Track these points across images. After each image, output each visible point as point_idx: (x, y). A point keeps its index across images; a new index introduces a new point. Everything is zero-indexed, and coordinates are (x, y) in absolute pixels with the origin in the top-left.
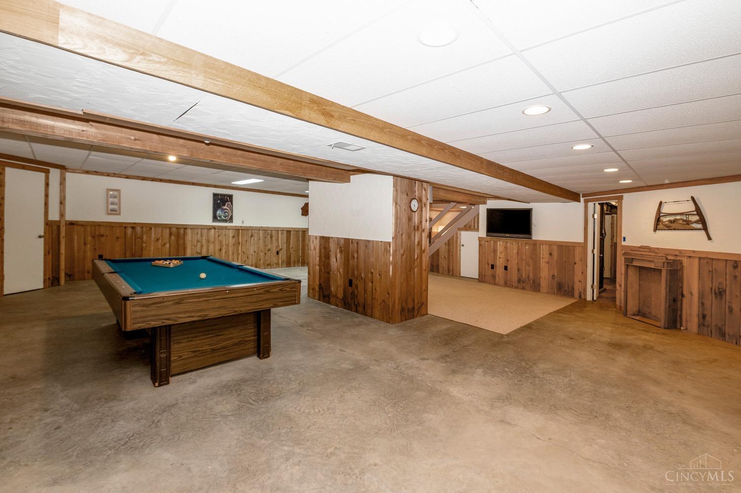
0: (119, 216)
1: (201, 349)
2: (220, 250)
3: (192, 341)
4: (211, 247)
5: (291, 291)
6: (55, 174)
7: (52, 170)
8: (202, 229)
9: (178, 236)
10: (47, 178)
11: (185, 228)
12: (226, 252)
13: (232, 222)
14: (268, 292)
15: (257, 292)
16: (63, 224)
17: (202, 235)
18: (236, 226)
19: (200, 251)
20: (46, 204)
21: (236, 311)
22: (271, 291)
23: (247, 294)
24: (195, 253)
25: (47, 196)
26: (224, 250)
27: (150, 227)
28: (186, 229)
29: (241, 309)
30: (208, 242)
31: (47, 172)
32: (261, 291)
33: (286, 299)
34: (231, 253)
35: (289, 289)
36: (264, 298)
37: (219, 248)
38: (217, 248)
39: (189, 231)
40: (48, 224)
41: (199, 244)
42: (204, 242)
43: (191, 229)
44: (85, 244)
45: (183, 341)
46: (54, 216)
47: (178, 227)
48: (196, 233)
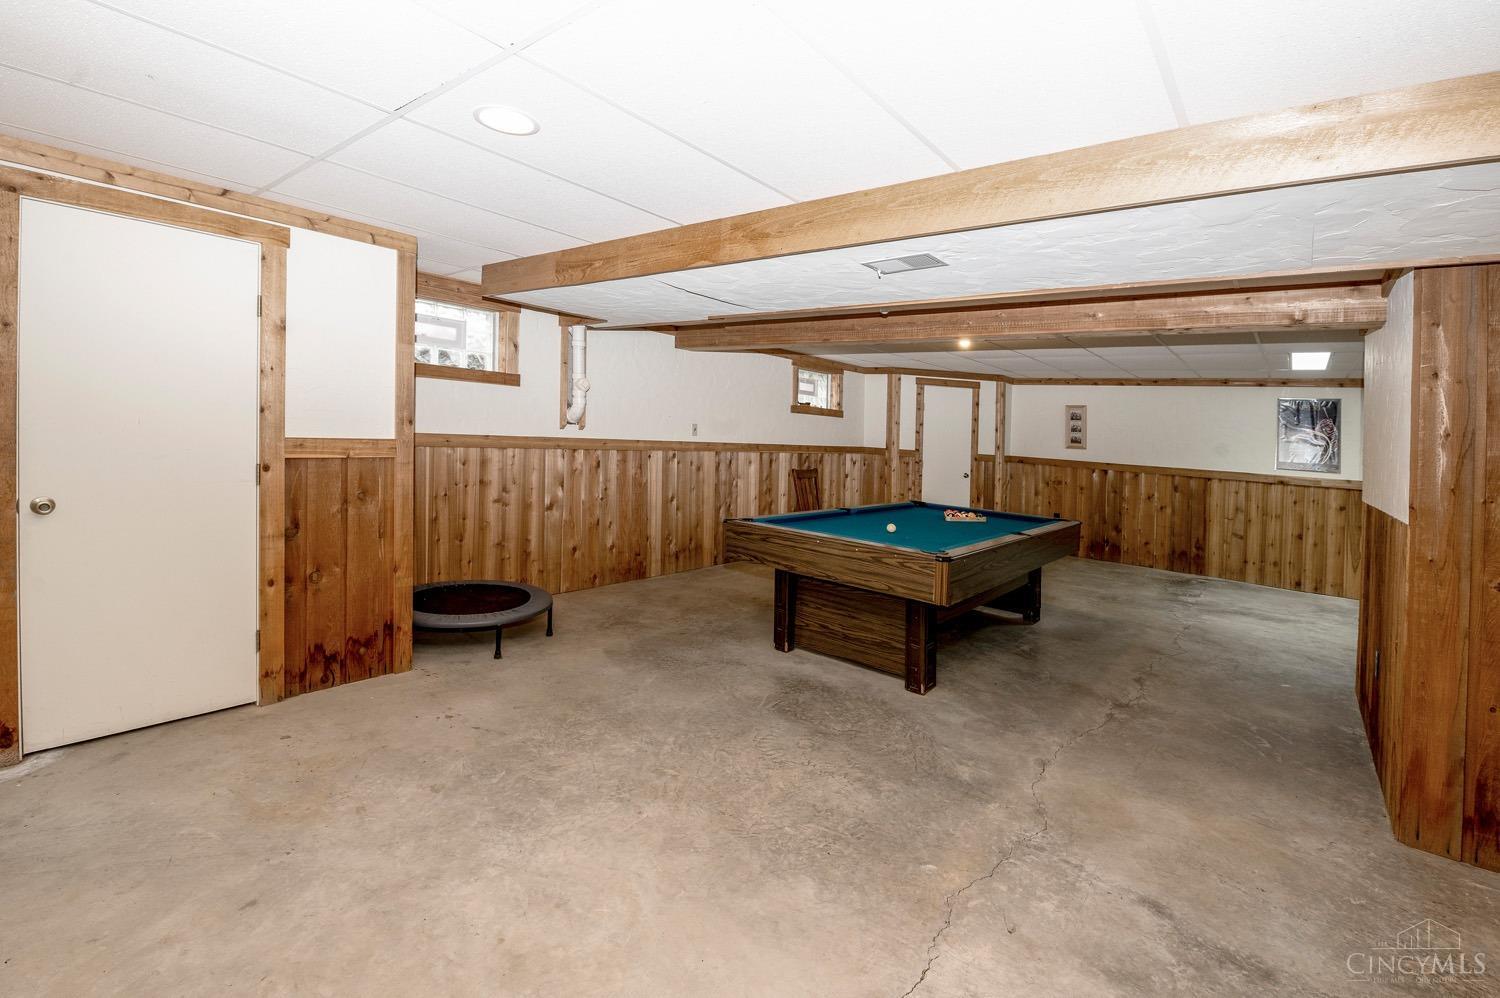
0: (1084, 451)
1: (830, 626)
2: (1300, 537)
3: (819, 609)
4: (1273, 527)
5: (919, 573)
6: (988, 389)
7: (983, 383)
8: (1247, 482)
9: (1189, 496)
10: (976, 396)
11: (1206, 478)
12: (1315, 545)
13: (1340, 473)
14: (877, 560)
15: (860, 555)
16: (999, 460)
17: (1248, 497)
18: (1349, 481)
19: (1242, 533)
20: (975, 432)
21: (828, 576)
22: (884, 560)
23: (845, 553)
24: (1230, 534)
25: (976, 420)
26: (1309, 540)
27: (1136, 471)
28: (1209, 479)
29: (837, 575)
30: (1265, 514)
31: (977, 387)
32: (866, 556)
33: (912, 586)
34: (1331, 549)
35: (917, 568)
36: (871, 569)
37: (1296, 533)
38: (1291, 529)
39: (1215, 485)
40: (977, 459)
41: (1241, 517)
42: (1253, 514)
43: (1220, 480)
44: (1036, 494)
45: (812, 605)
46: (987, 448)
47: (1188, 475)
48: (1233, 490)
